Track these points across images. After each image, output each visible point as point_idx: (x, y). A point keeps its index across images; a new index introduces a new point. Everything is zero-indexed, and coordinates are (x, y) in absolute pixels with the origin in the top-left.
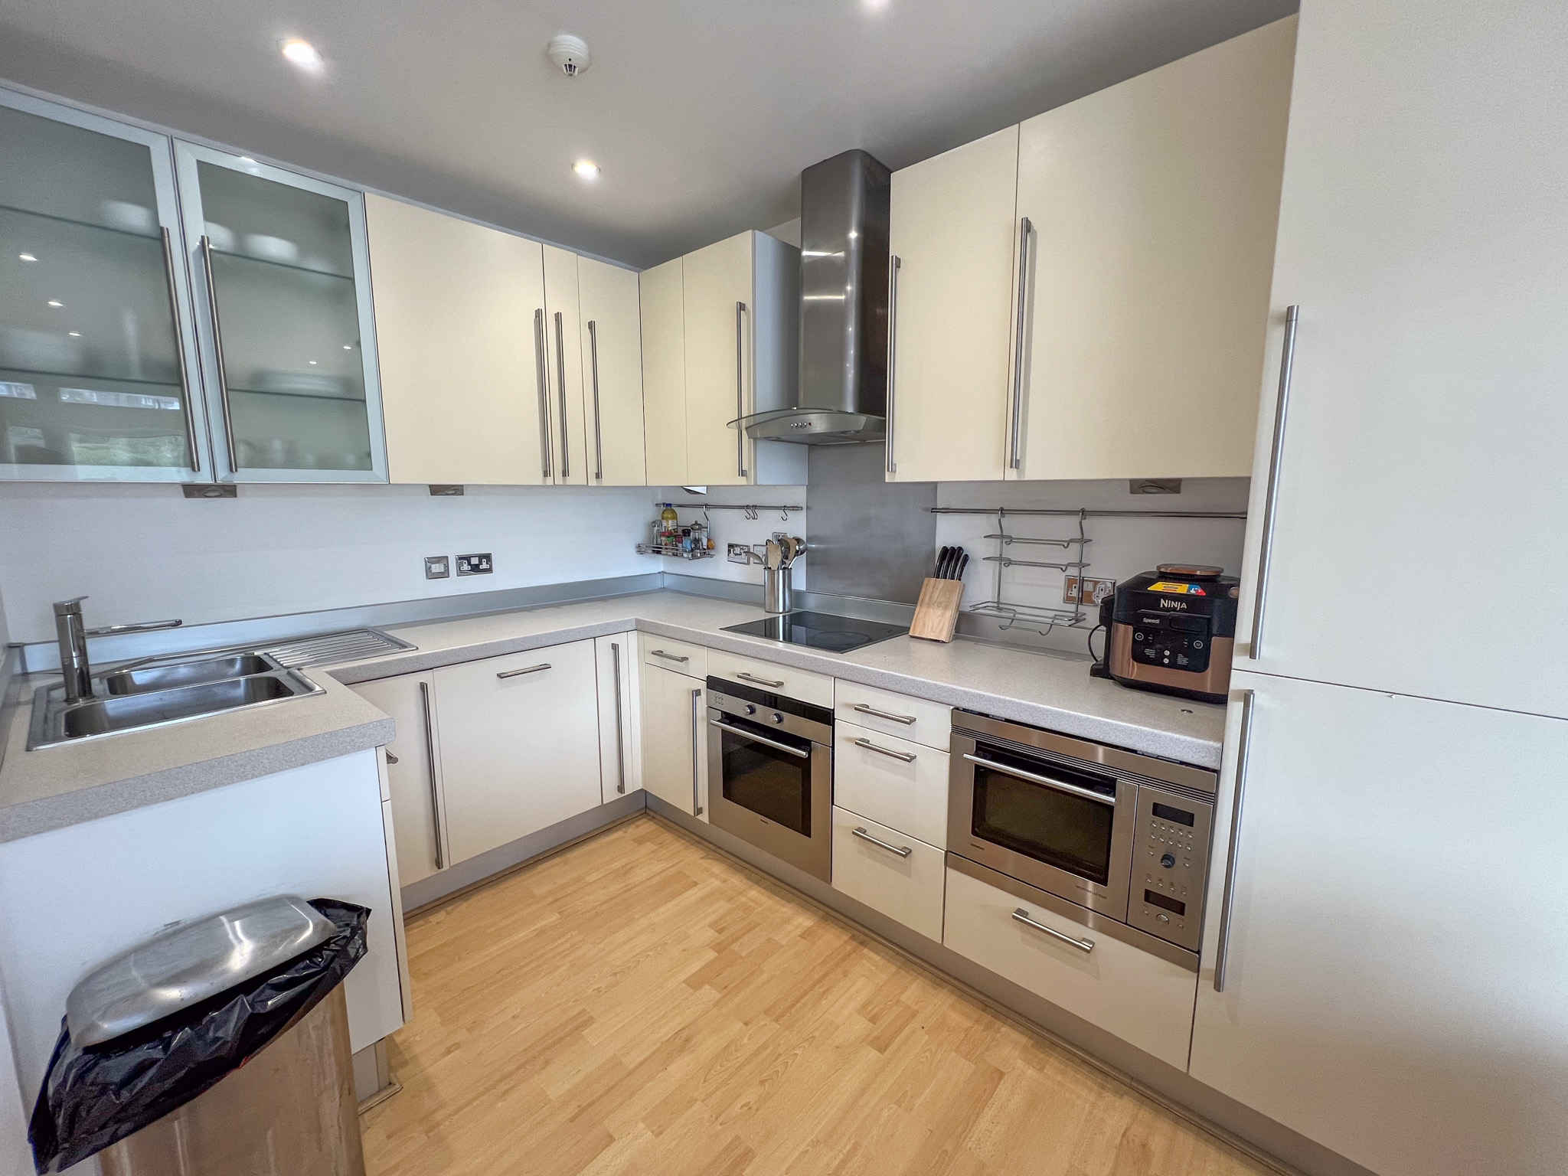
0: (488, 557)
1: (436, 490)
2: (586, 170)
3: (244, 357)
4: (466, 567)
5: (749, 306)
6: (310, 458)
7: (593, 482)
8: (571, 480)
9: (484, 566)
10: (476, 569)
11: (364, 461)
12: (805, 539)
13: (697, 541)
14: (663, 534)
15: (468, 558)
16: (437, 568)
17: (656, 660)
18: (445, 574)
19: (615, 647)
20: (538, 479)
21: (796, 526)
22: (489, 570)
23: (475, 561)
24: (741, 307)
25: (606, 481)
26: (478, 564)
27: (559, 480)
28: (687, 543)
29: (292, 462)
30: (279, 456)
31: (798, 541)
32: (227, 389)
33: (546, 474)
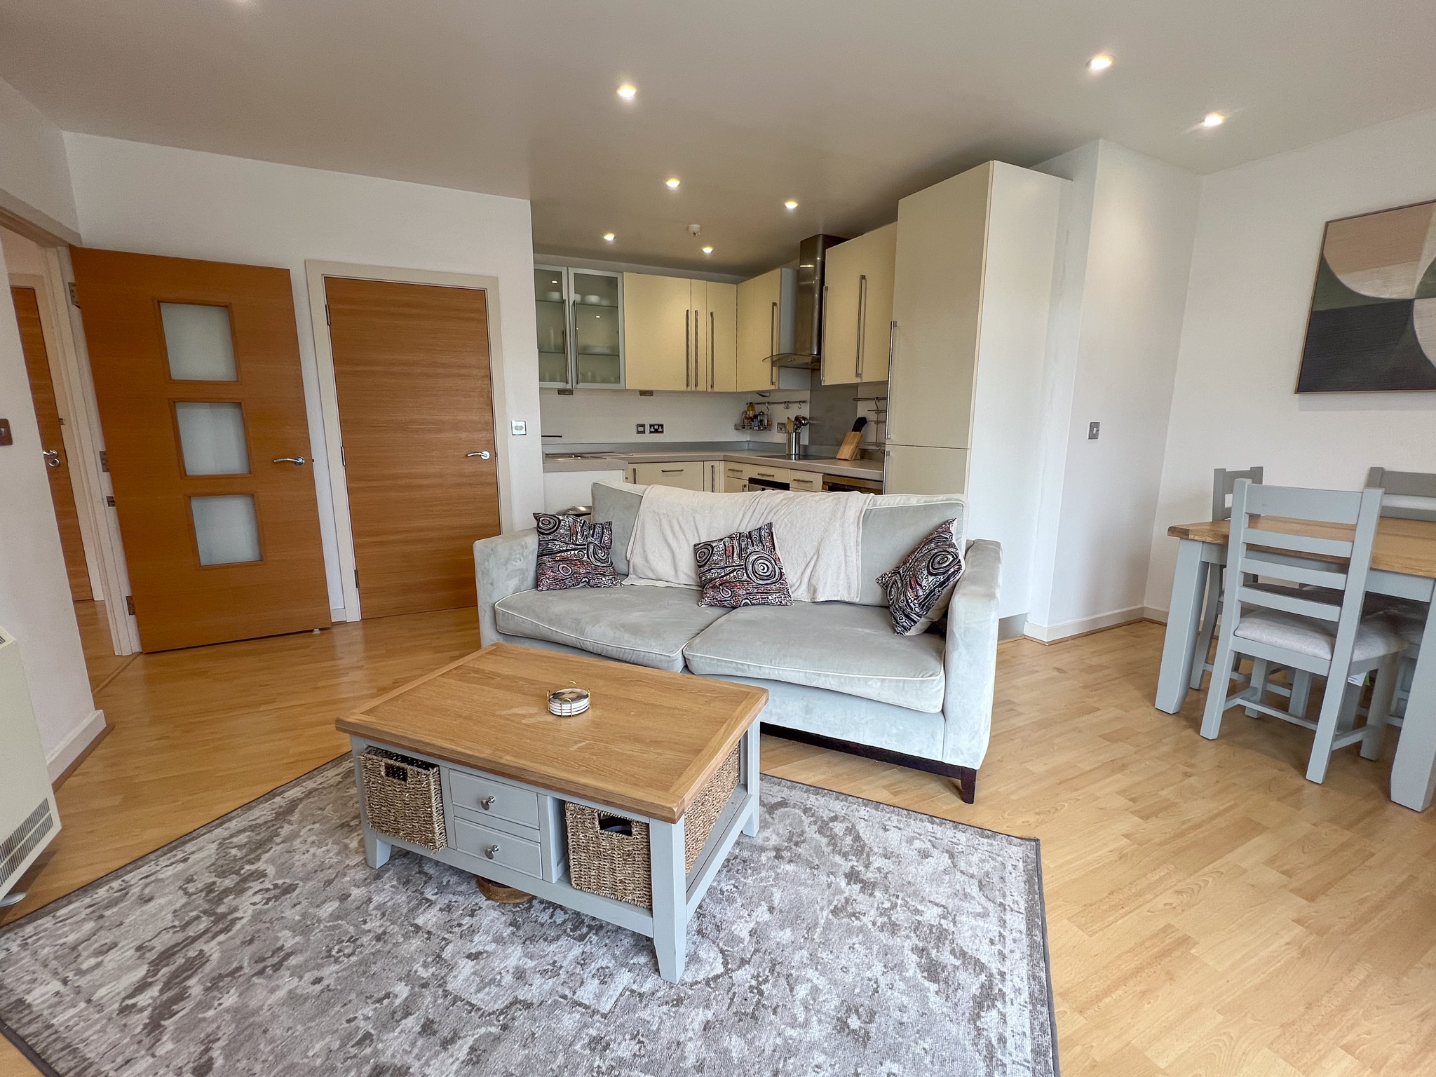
0: (662, 426)
1: (643, 393)
2: (708, 250)
3: (582, 341)
4: (652, 430)
5: (778, 304)
6: (599, 379)
7: (709, 390)
8: (699, 389)
9: (660, 430)
10: (656, 431)
11: (617, 380)
12: (808, 417)
13: (761, 421)
14: (747, 418)
15: (653, 426)
16: (641, 429)
17: (731, 474)
18: (644, 432)
19: (713, 467)
20: (683, 388)
21: (805, 411)
22: (662, 432)
23: (656, 427)
24: (774, 304)
25: (716, 389)
26: (658, 429)
27: (693, 389)
28: (756, 422)
29: (593, 380)
30: (590, 378)
31: (804, 419)
32: (577, 354)
33: (687, 386)
